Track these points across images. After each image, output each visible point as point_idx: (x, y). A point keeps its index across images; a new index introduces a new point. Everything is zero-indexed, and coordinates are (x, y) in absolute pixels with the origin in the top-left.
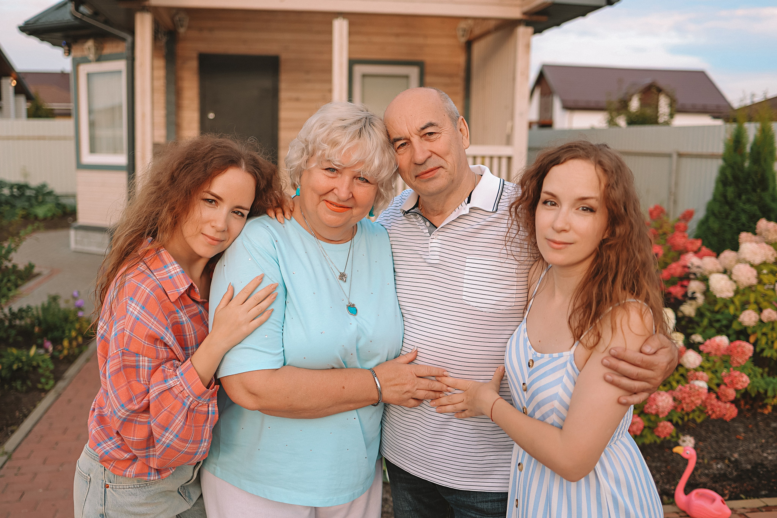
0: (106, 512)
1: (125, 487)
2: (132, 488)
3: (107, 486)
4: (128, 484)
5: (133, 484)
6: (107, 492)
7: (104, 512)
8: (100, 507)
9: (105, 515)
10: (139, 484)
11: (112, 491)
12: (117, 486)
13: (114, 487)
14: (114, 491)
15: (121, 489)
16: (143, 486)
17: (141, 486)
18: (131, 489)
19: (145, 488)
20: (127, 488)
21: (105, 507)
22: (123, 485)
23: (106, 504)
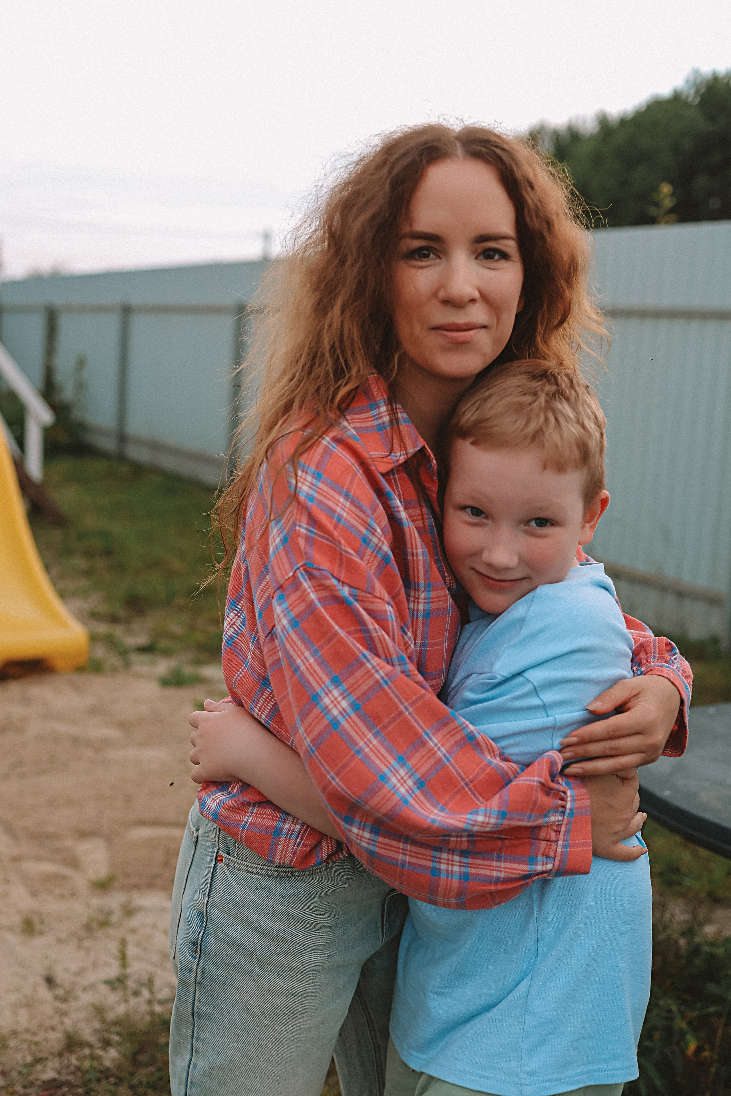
0: (208, 910)
1: (250, 870)
2: (262, 874)
3: (219, 859)
4: (256, 866)
5: (265, 867)
6: (218, 870)
7: (205, 909)
8: (200, 896)
9: (205, 917)
10: (278, 871)
11: (226, 871)
12: (236, 864)
13: (231, 864)
14: (229, 871)
15: (243, 870)
16: (285, 874)
17: (281, 874)
18: (260, 877)
19: (289, 881)
20: (252, 873)
21: (210, 900)
22: (248, 864)
23: (212, 894)
